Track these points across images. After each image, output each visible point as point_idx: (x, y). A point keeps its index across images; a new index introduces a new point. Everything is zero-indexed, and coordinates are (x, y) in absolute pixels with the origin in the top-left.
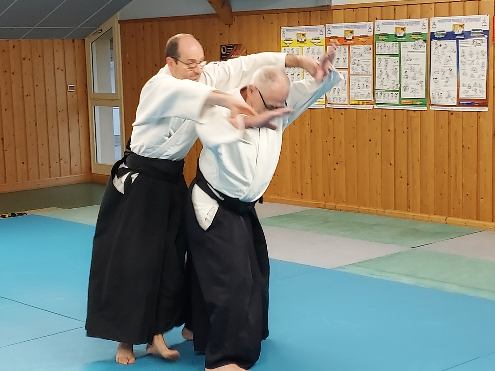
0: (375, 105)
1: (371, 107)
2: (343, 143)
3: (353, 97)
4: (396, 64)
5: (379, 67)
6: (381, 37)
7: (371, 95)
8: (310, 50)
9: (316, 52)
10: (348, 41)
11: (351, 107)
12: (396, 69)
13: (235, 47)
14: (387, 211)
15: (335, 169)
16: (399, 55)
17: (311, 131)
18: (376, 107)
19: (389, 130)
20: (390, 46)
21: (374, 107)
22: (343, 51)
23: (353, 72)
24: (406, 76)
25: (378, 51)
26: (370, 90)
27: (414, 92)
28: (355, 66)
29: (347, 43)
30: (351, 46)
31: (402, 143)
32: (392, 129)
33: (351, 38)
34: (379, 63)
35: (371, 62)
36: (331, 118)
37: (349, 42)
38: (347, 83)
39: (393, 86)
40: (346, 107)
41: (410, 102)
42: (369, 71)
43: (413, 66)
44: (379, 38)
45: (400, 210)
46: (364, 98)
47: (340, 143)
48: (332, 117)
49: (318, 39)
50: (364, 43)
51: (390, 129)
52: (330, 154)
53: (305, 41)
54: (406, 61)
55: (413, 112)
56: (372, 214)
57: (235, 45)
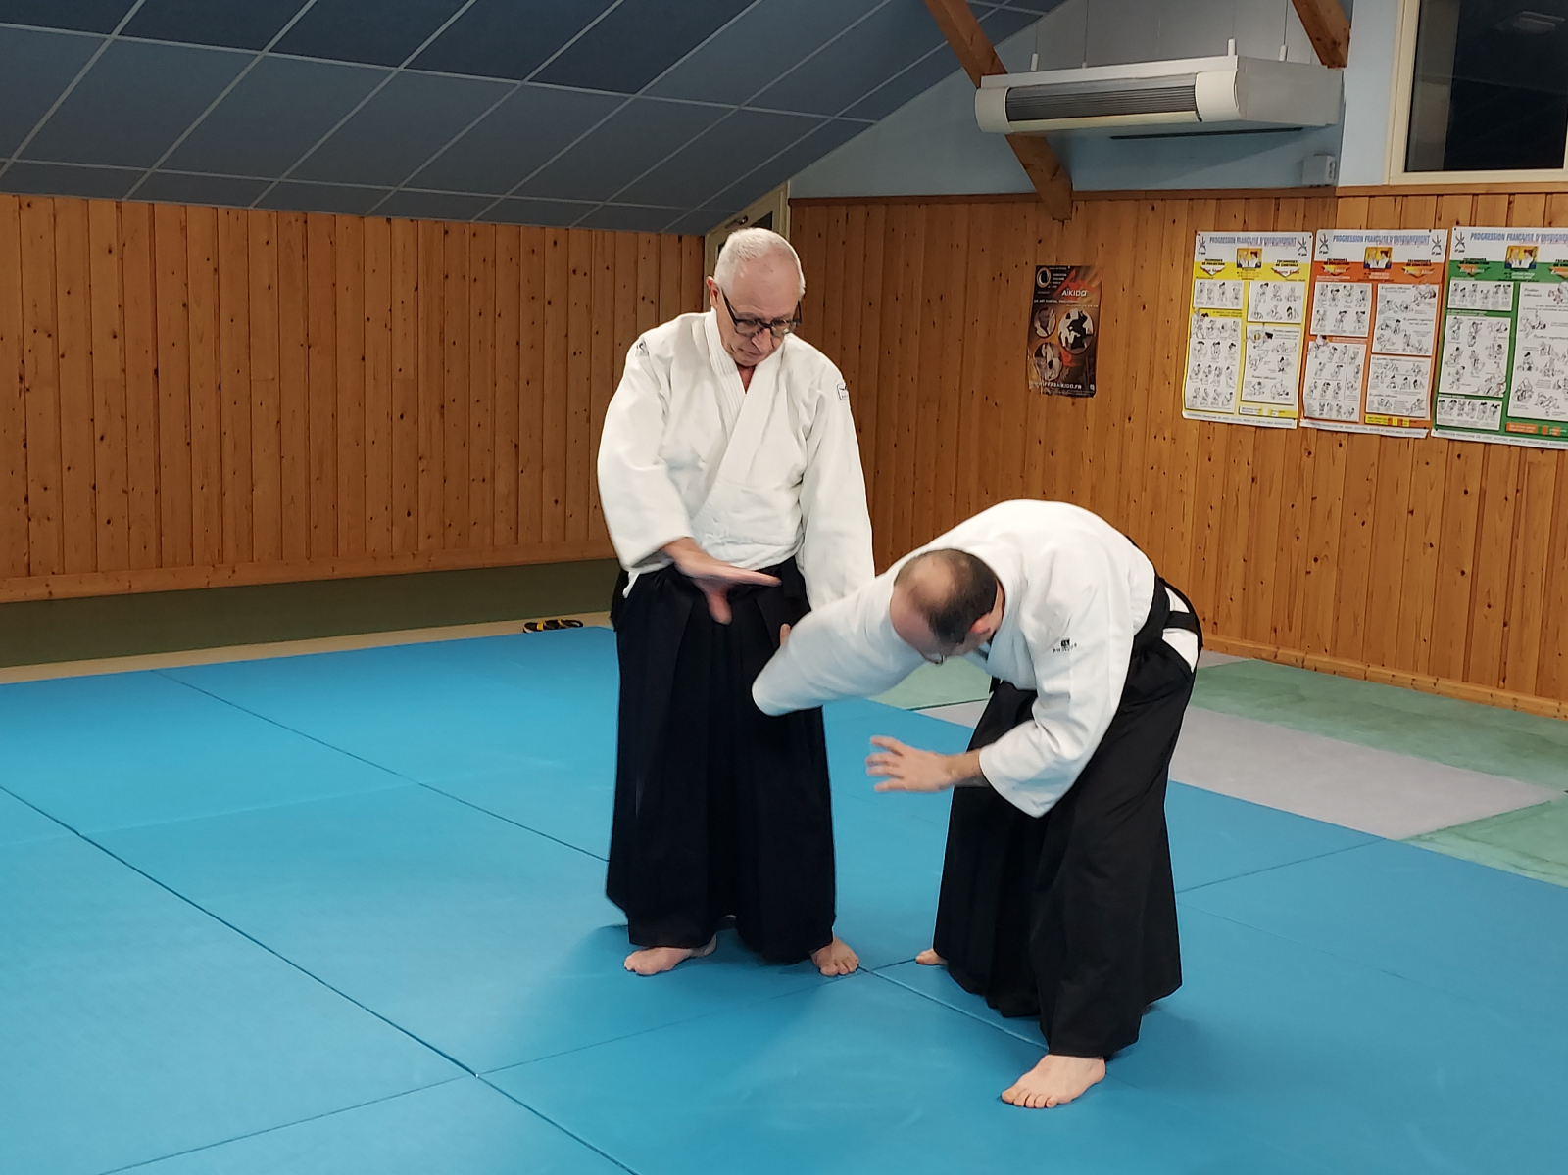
0: (1433, 430)
1: (1422, 433)
2: (1337, 513)
3: (1376, 405)
4: (1500, 335)
5: (1454, 338)
6: (1467, 268)
7: (1426, 405)
8: (1270, 290)
9: (1284, 292)
10: (1372, 274)
11: (1368, 429)
12: (1500, 346)
13: (1074, 272)
14: (1443, 682)
15: (1308, 573)
16: (1513, 315)
17: (1253, 480)
18: (1434, 433)
19: (1466, 492)
20: (1488, 291)
21: (1430, 432)
22: (1356, 294)
23: (1380, 347)
24: (1527, 366)
25: (1455, 301)
26: (1424, 393)
27: (1546, 404)
28: (1387, 333)
29: (1370, 277)
30: (1379, 285)
31: (1499, 524)
32: (1474, 488)
33: (1384, 267)
34: (1456, 328)
35: (1432, 327)
36: (1310, 453)
37: (1374, 276)
38: (1361, 373)
39: (1488, 387)
40: (1353, 428)
41: (1531, 429)
42: (1425, 347)
43: (1547, 341)
44: (1462, 270)
45: (1480, 683)
46: (1405, 411)
47: (1330, 511)
48: (1313, 451)
49: (1293, 264)
50: (1417, 279)
51: (1468, 490)
52: (1300, 536)
53: (1258, 266)
54: (1529, 328)
55: (1539, 452)
56: (1402, 685)
57: (1072, 268)
